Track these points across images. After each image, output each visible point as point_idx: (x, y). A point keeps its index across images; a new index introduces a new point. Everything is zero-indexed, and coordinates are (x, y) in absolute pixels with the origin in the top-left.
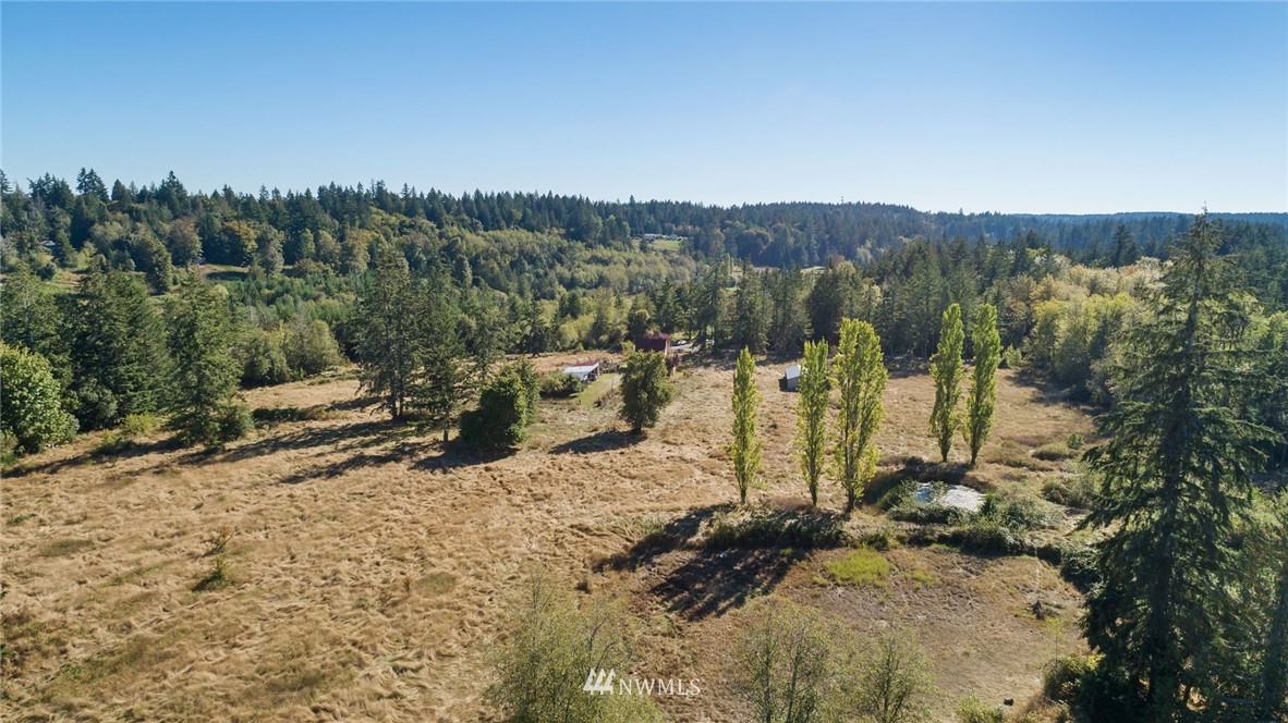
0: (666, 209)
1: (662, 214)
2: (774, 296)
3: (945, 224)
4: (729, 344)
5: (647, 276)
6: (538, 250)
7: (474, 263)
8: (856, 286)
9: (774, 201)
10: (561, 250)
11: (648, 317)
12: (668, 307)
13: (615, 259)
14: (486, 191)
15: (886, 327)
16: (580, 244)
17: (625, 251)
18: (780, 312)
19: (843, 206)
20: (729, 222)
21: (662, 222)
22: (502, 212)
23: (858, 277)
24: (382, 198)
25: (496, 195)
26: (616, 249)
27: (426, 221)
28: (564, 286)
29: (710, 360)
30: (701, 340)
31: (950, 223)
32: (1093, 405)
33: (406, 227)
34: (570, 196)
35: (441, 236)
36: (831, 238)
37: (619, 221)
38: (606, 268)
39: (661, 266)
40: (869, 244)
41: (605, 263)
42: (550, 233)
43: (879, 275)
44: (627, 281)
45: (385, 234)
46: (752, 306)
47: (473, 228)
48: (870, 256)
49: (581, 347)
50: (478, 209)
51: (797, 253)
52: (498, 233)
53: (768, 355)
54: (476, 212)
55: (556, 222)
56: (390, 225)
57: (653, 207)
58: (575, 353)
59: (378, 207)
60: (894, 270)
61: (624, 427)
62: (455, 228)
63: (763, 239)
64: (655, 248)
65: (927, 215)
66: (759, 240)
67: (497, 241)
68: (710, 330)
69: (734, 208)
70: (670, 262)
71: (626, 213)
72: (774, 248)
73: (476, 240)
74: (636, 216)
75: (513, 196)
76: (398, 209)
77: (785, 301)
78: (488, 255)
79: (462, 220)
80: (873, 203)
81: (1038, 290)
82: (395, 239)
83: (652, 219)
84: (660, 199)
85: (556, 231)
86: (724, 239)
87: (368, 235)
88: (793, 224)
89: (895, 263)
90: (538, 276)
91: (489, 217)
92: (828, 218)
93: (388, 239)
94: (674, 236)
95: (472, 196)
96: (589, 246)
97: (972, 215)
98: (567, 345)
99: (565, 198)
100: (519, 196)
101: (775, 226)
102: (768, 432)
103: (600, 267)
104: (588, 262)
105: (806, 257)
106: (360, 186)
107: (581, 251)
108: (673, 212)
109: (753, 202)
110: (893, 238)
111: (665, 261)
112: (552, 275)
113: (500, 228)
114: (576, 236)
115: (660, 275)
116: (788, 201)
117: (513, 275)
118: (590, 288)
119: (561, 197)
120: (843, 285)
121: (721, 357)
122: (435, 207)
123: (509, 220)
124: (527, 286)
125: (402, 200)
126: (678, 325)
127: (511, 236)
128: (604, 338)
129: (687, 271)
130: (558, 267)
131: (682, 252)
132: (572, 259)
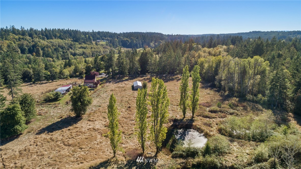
0: (102, 33)
1: (101, 35)
2: (129, 59)
3: (169, 37)
4: (117, 74)
5: (97, 52)
6: (64, 45)
7: (43, 49)
8: (152, 55)
9: (130, 32)
10: (71, 45)
11: (92, 66)
12: (98, 63)
13: (88, 47)
14: (48, 28)
15: (160, 67)
16: (77, 43)
17: (91, 45)
18: (131, 64)
19: (146, 33)
20: (119, 37)
21: (101, 37)
22: (53, 34)
23: (152, 53)
24: (14, 31)
25: (52, 29)
26: (88, 44)
27: (29, 37)
28: (72, 55)
29: (111, 80)
30: (108, 73)
31: (170, 37)
32: (216, 88)
33: (21, 39)
34: (74, 30)
35: (33, 41)
36: (144, 41)
37: (89, 37)
38: (85, 50)
39: (101, 49)
40: (153, 42)
41: (85, 48)
42: (68, 40)
43: (157, 51)
44: (91, 53)
45: (14, 42)
46: (122, 63)
47: (43, 39)
48: (154, 45)
49: (69, 77)
50: (45, 33)
51: (136, 45)
52: (51, 40)
53: (129, 77)
54: (45, 34)
55: (70, 37)
56: (15, 39)
57: (99, 33)
58: (67, 80)
59: (12, 33)
60: (161, 50)
61: (73, 115)
62: (37, 39)
63: (128, 41)
64: (100, 44)
65: (165, 35)
66: (127, 41)
67: (51, 43)
68: (111, 70)
69: (121, 33)
70: (104, 48)
71: (91, 34)
72: (131, 43)
73: (45, 42)
74: (94, 35)
75: (57, 30)
76: (19, 34)
77: (132, 61)
78: (47, 47)
79: (40, 37)
80: (153, 32)
81: (197, 55)
82: (17, 43)
83: (99, 36)
84: (101, 31)
85: (70, 39)
86: (118, 41)
87: (7, 42)
88: (135, 37)
89: (161, 48)
90: (63, 52)
91: (49, 35)
92: (143, 36)
93: (15, 43)
94: (105, 40)
95: (44, 30)
96: (80, 44)
97: (175, 35)
98: (65, 76)
99: (73, 30)
100: (59, 30)
101: (131, 38)
102: (127, 110)
103: (83, 50)
104: (80, 48)
105: (139, 46)
106: (7, 27)
107: (77, 45)
108: (104, 34)
109: (125, 32)
110: (158, 40)
111: (102, 48)
112: (68, 52)
113: (52, 39)
114: (76, 41)
115: (101, 51)
116: (134, 32)
117: (55, 53)
118: (80, 56)
119: (72, 30)
120: (148, 55)
121: (115, 78)
122: (32, 33)
123: (55, 36)
124: (59, 55)
125: (21, 31)
126: (101, 68)
127: (56, 41)
128: (78, 74)
129: (108, 50)
130: (70, 50)
131: (107, 45)
132: (75, 47)
